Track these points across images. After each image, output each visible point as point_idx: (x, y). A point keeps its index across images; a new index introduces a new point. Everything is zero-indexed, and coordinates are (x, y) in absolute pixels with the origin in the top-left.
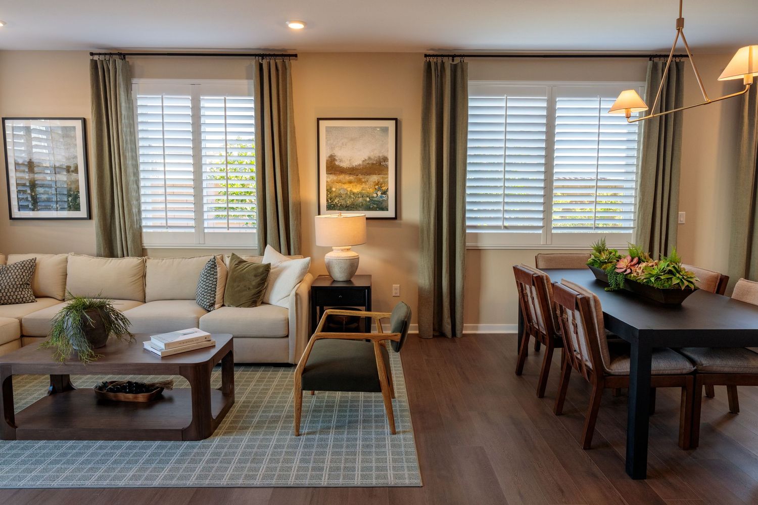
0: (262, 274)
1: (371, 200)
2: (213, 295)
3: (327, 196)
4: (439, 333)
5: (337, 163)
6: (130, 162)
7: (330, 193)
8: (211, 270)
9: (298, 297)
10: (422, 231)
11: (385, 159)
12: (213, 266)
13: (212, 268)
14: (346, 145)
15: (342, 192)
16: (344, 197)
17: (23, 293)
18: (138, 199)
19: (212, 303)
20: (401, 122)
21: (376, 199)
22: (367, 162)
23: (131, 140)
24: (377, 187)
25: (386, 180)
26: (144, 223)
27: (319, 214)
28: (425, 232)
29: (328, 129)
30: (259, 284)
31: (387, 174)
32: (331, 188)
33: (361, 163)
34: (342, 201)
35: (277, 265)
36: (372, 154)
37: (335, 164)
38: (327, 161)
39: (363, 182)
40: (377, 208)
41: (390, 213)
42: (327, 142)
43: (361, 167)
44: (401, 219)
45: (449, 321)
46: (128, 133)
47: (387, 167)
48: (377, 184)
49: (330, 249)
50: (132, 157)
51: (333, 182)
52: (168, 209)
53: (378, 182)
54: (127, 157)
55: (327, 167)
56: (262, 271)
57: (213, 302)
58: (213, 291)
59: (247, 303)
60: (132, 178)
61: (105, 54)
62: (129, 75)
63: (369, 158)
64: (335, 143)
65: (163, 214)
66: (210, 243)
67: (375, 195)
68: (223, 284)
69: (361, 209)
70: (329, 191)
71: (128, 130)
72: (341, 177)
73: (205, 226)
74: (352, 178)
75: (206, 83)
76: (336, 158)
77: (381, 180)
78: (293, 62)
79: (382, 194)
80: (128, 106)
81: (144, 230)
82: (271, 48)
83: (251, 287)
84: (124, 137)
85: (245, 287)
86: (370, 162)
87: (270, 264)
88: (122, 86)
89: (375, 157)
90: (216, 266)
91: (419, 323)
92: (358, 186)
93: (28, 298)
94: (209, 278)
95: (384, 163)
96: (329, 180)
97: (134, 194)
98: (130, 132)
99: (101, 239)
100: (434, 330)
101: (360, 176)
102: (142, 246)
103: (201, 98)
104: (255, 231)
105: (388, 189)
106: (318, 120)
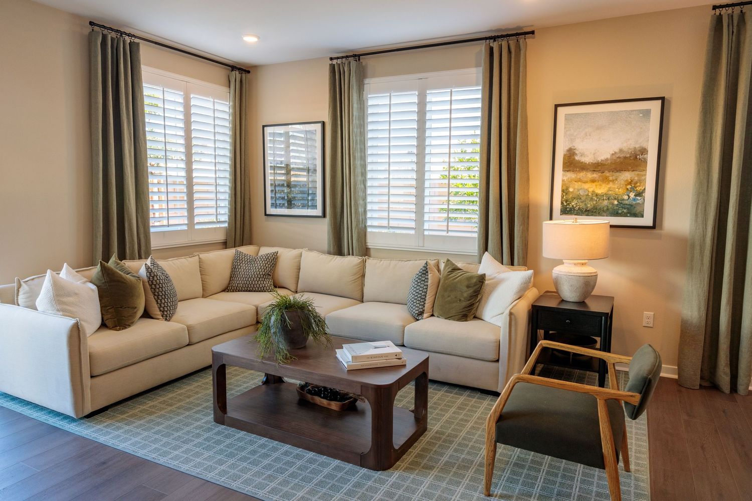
0: (474, 286)
1: (620, 203)
2: (423, 303)
3: (562, 197)
4: (710, 384)
5: (577, 158)
6: (358, 162)
7: (566, 194)
8: (423, 276)
9: (513, 317)
10: (693, 246)
11: (644, 151)
12: (425, 272)
13: (423, 274)
14: (590, 135)
15: (581, 193)
16: (583, 199)
17: (265, 283)
18: (365, 199)
19: (421, 312)
20: (669, 102)
21: (627, 202)
22: (617, 156)
23: (360, 140)
24: (629, 187)
25: (643, 178)
26: (369, 223)
27: (551, 219)
28: (697, 248)
29: (568, 117)
30: (471, 297)
31: (645, 170)
32: (567, 189)
33: (609, 157)
34: (581, 204)
35: (493, 276)
36: (625, 145)
37: (574, 159)
38: (565, 155)
39: (611, 181)
40: (628, 213)
41: (648, 220)
42: (565, 133)
43: (609, 162)
44: (661, 228)
45: (728, 370)
46: (359, 134)
47: (645, 161)
48: (630, 183)
49: (560, 262)
50: (361, 157)
51: (571, 181)
52: (390, 209)
53: (632, 181)
54: (357, 158)
55: (564, 164)
56: (476, 282)
57: (422, 310)
58: (423, 299)
59: (456, 317)
60: (360, 178)
61: (342, 57)
62: (362, 75)
63: (621, 151)
64: (575, 134)
65: (385, 214)
66: (430, 246)
67: (626, 197)
68: (433, 293)
69: (605, 214)
70: (565, 191)
71: (359, 130)
72: (582, 175)
73: (425, 228)
74: (595, 175)
75: (432, 76)
76: (577, 152)
77: (636, 178)
78: (530, 41)
79: (636, 196)
80: (359, 106)
81: (369, 230)
82: (503, 28)
83: (462, 299)
84: (354, 138)
85: (456, 298)
86: (621, 156)
87: (485, 274)
88: (355, 88)
89: (629, 149)
90: (427, 272)
91: (679, 366)
92: (604, 185)
93: (268, 288)
94: (419, 284)
95: (641, 157)
96: (565, 178)
97: (361, 194)
98: (361, 131)
99: (331, 237)
100: (702, 378)
101: (607, 174)
102: (367, 246)
103: (428, 92)
104: (476, 235)
105: (645, 189)
106: (557, 106)
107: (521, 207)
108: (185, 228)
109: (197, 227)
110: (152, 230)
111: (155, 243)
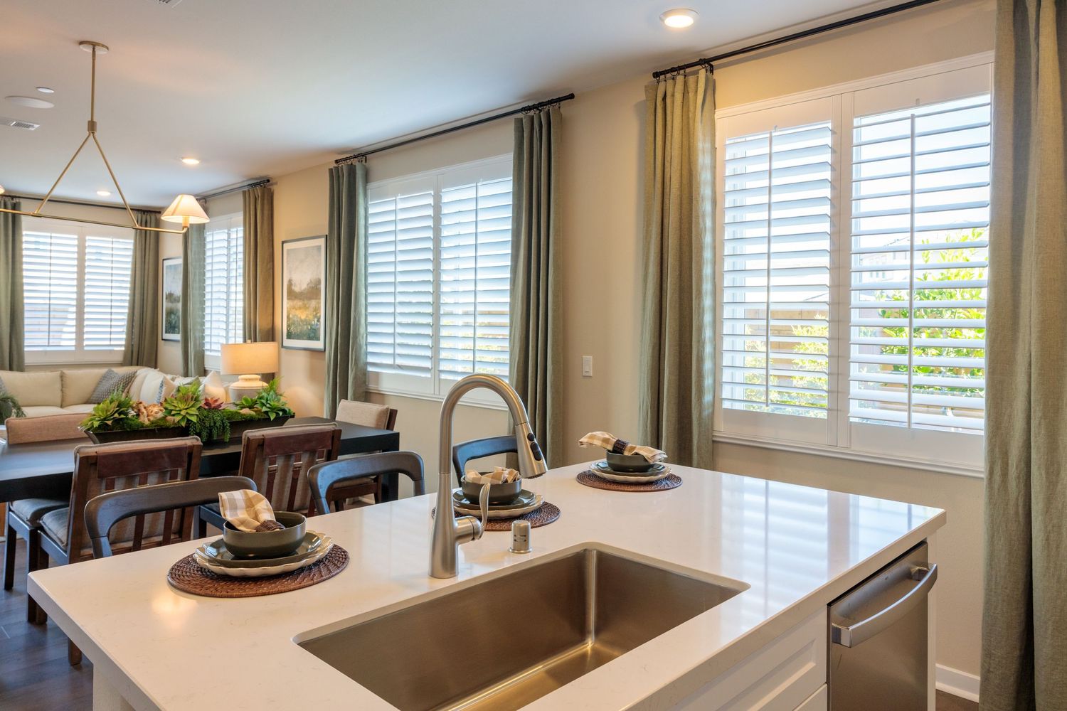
1: (311, 328)
3: (286, 323)
5: (293, 288)
7: (288, 320)
11: (320, 282)
14: (298, 268)
15: (295, 319)
16: (296, 324)
21: (314, 327)
22: (309, 286)
24: (314, 313)
25: (320, 305)
26: (207, 347)
27: (282, 342)
29: (288, 252)
31: (321, 299)
32: (289, 315)
33: (306, 286)
34: (296, 329)
36: (311, 277)
38: (287, 286)
39: (307, 308)
40: (314, 337)
41: (322, 345)
42: (288, 266)
43: (306, 291)
47: (320, 291)
51: (290, 308)
53: (314, 308)
55: (287, 293)
63: (311, 281)
64: (292, 267)
67: (314, 323)
69: (305, 338)
70: (288, 317)
72: (295, 302)
74: (301, 303)
75: (231, 217)
76: (293, 283)
77: (317, 306)
79: (318, 321)
81: (207, 353)
86: (311, 286)
89: (314, 280)
92: (304, 312)
95: (318, 286)
96: (288, 305)
99: (183, 361)
101: (306, 302)
102: (204, 366)
105: (320, 315)
106: (283, 243)
107: (260, 330)
108: (73, 348)
109: (86, 348)
110: (26, 349)
111: (28, 360)
